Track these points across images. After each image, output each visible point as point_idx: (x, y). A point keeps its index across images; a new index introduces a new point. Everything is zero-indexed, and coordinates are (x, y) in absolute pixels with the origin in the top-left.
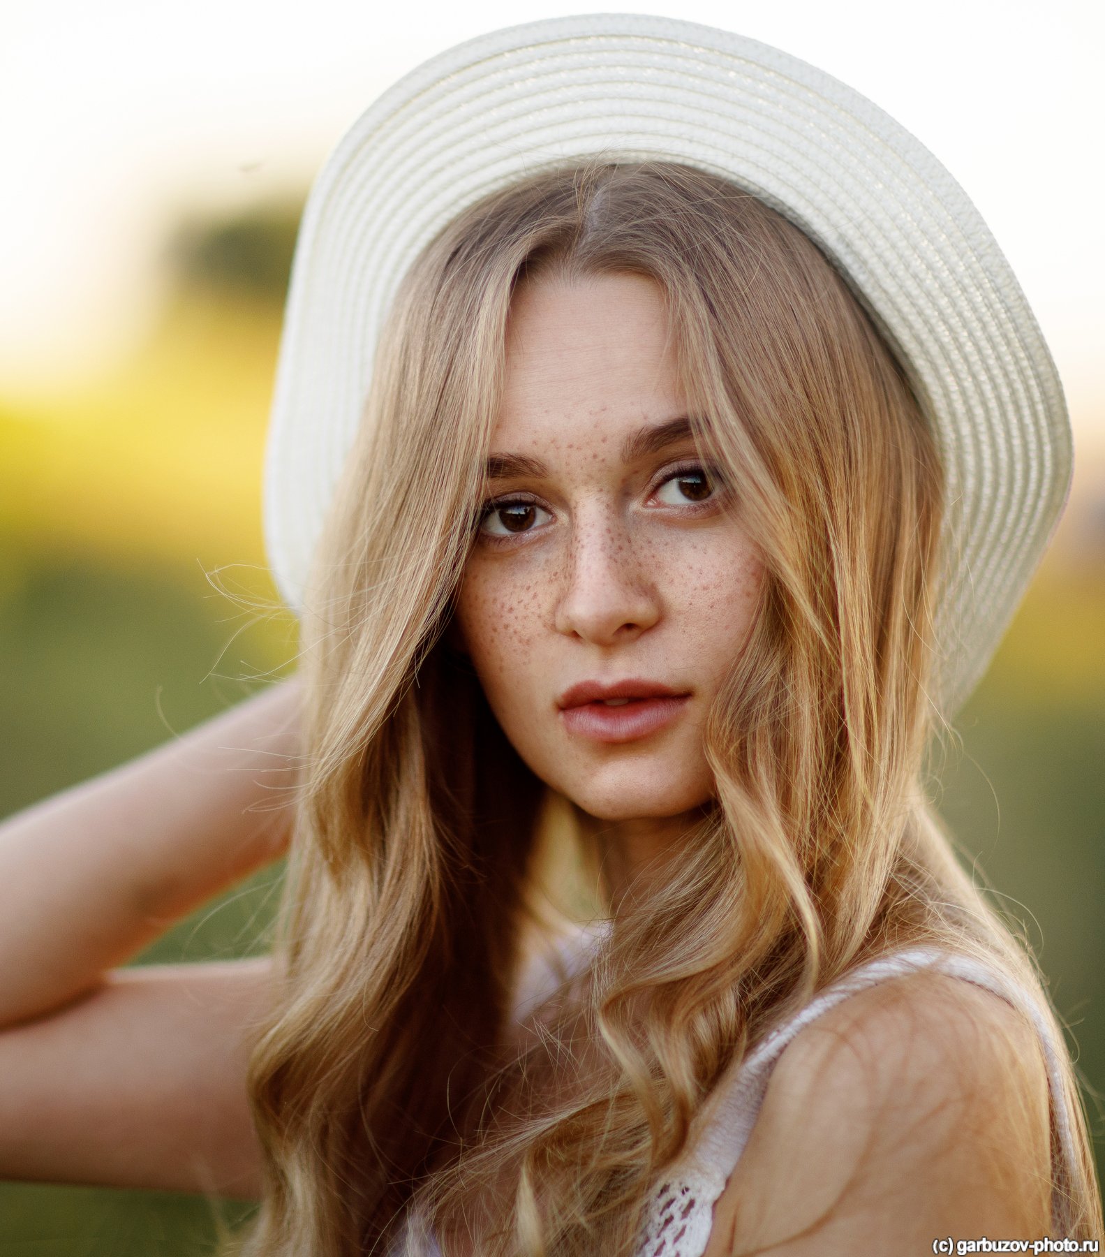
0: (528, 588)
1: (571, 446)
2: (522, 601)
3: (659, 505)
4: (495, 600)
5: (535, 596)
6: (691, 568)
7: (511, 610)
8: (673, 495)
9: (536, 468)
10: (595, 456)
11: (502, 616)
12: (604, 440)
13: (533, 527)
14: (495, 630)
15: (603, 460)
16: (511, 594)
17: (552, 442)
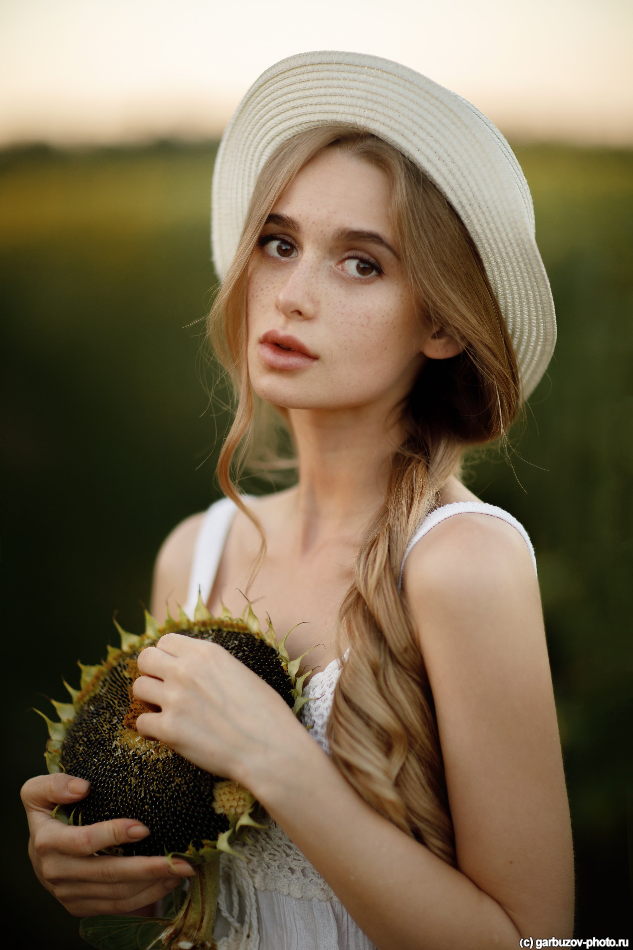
0: (273, 283)
1: (314, 223)
2: (268, 287)
3: (343, 270)
4: (257, 283)
5: (274, 287)
6: (341, 302)
7: (262, 290)
8: (351, 266)
9: (296, 227)
10: (322, 232)
11: (257, 291)
14: (252, 296)
15: (325, 235)
16: (265, 283)
17: (307, 218)
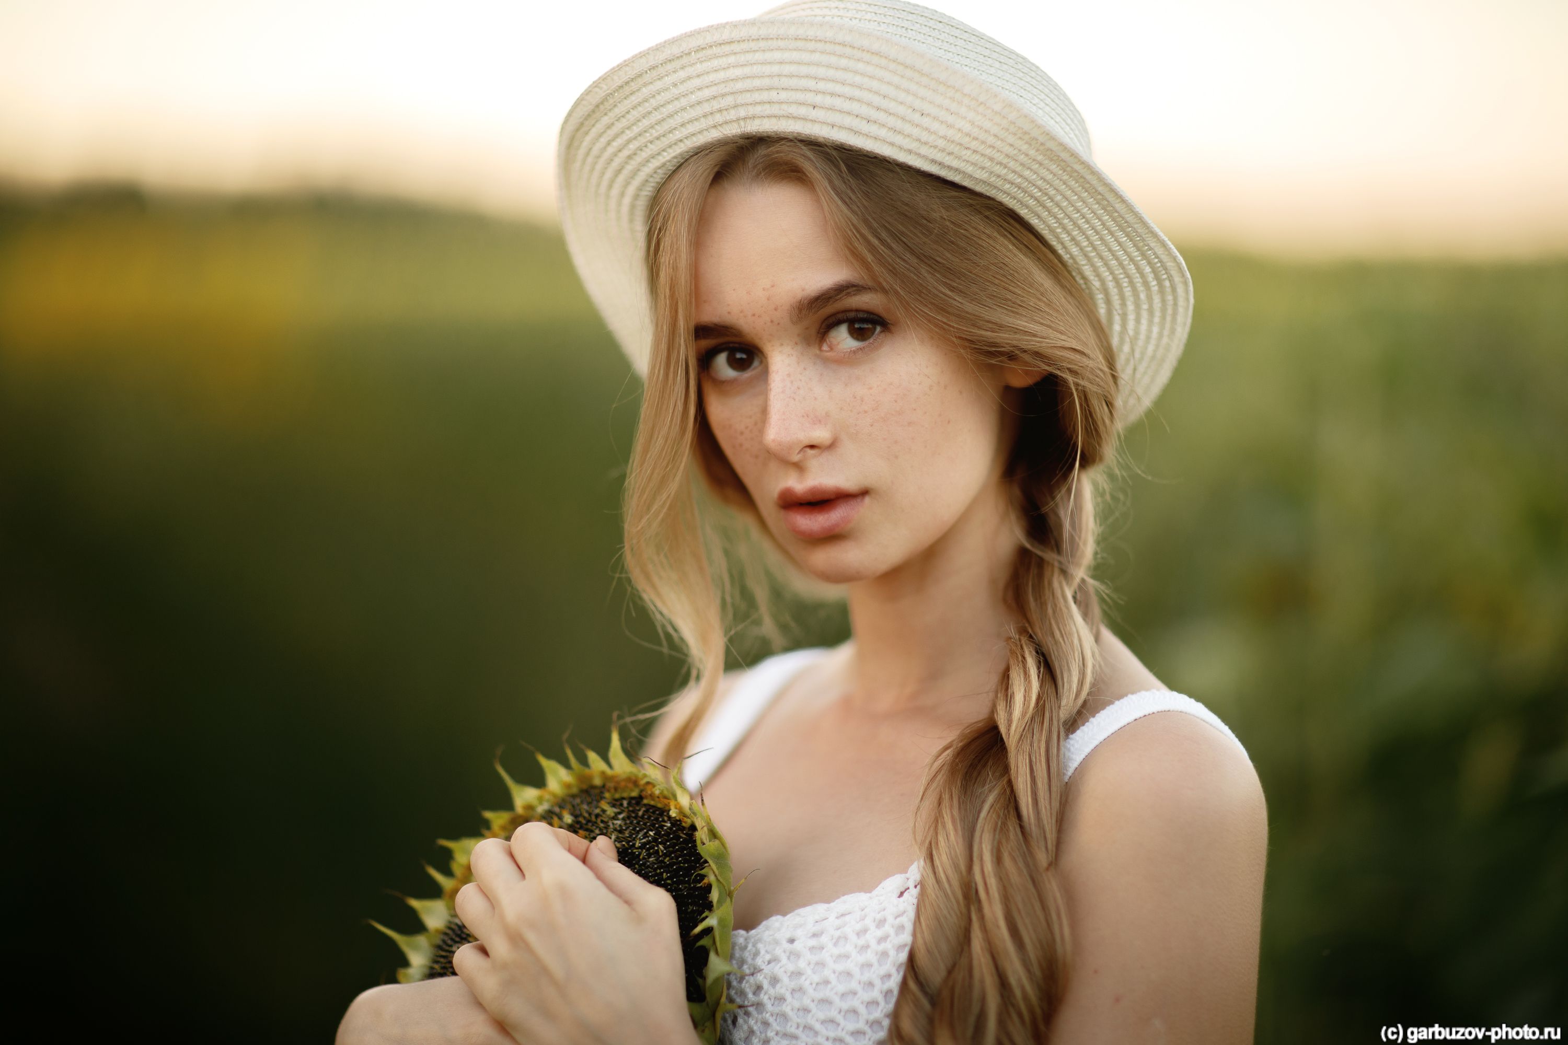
3: (831, 349)
9: (735, 330)
10: (772, 321)
12: (776, 309)
13: (753, 367)
